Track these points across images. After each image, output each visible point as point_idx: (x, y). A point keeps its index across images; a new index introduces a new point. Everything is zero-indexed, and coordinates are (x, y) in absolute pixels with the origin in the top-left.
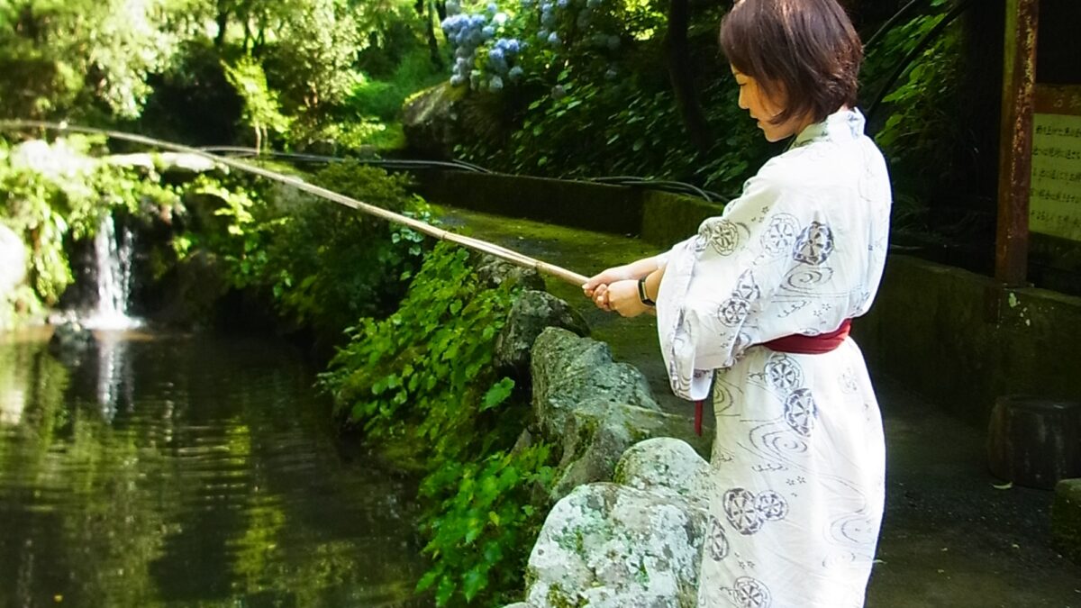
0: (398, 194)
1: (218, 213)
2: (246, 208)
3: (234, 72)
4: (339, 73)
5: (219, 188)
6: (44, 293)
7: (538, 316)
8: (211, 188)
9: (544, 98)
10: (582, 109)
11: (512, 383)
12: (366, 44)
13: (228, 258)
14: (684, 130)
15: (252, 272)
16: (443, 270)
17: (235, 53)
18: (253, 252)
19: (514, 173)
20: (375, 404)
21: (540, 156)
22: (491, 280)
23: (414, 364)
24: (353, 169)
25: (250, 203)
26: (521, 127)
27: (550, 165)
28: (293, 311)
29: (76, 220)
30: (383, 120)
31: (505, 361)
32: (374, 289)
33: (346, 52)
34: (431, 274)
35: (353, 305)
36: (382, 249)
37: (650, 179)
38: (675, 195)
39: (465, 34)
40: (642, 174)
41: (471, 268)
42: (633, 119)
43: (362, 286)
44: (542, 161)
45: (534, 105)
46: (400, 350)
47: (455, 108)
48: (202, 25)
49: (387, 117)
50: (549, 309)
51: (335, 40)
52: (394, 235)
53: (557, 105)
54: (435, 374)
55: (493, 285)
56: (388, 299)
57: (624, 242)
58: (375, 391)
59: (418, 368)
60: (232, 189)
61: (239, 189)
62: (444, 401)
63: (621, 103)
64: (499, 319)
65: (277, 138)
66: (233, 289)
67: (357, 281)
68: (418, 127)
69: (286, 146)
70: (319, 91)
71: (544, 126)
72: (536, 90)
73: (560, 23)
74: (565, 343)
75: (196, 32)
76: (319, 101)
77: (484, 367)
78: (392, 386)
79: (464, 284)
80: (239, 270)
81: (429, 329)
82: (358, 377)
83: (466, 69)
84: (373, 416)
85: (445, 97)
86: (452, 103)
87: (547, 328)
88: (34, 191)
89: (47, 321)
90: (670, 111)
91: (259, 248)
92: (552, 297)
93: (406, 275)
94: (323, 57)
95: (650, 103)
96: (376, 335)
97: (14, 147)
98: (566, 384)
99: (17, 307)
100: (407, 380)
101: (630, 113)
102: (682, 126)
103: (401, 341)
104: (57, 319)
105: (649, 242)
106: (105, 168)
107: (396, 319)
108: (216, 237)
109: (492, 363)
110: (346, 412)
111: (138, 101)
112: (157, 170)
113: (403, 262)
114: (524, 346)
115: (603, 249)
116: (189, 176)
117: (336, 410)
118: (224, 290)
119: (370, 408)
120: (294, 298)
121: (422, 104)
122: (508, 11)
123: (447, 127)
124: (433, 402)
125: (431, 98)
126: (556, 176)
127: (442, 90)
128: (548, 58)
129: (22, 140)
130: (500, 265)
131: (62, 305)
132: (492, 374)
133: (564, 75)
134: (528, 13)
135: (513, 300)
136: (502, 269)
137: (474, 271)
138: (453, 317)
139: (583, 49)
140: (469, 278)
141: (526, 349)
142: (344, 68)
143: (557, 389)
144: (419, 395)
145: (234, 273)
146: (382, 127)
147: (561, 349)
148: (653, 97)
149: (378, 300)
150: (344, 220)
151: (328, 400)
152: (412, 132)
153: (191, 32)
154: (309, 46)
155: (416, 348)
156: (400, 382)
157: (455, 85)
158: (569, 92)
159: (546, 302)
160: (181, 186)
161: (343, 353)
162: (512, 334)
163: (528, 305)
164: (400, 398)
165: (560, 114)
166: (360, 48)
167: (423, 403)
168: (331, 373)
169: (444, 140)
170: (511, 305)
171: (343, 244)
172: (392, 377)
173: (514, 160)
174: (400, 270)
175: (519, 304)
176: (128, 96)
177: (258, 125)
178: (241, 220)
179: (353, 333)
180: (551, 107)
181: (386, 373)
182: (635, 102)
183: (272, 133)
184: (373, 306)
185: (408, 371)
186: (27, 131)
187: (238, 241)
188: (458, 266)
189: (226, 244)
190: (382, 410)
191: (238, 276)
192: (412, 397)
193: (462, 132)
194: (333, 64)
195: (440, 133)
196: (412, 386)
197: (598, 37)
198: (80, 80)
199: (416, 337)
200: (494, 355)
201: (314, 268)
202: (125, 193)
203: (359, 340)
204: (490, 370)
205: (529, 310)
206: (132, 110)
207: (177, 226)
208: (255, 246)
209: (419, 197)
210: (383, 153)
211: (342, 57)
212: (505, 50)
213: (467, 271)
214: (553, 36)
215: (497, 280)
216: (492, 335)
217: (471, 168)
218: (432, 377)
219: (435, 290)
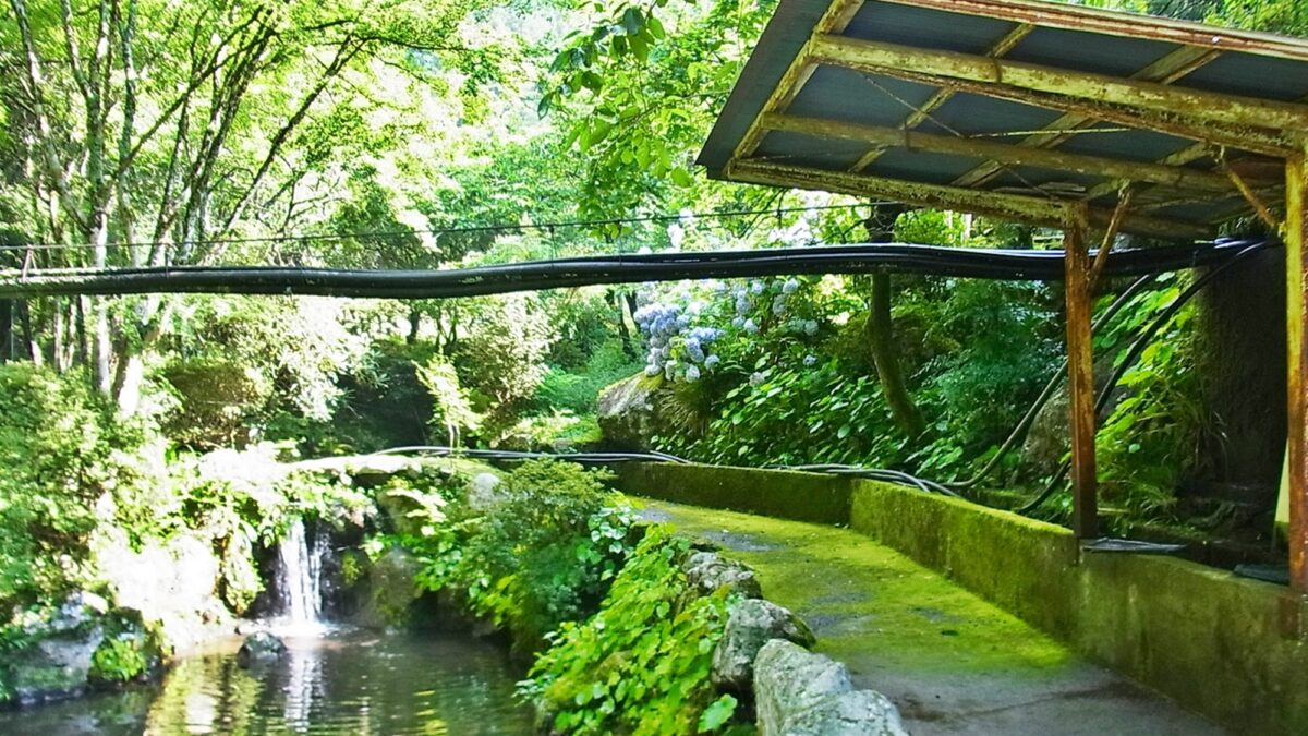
0: (596, 490)
1: (410, 515)
2: (439, 508)
3: (425, 371)
4: (532, 367)
5: (411, 488)
6: (233, 603)
7: (759, 628)
8: (401, 488)
9: (743, 386)
10: (782, 396)
11: (734, 702)
12: (558, 337)
13: (422, 559)
14: (890, 416)
15: (446, 573)
16: (647, 570)
17: (427, 351)
18: (446, 553)
19: (714, 463)
20: (579, 715)
21: (740, 445)
22: (701, 584)
23: (620, 671)
24: (549, 466)
25: (443, 504)
26: (720, 417)
27: (751, 454)
28: (490, 614)
29: (268, 527)
30: (577, 413)
31: (724, 676)
32: (574, 589)
33: (538, 345)
34: (636, 575)
35: (553, 607)
36: (581, 548)
37: (857, 468)
38: (887, 484)
39: (659, 323)
40: (848, 461)
41: (677, 566)
42: (837, 406)
43: (560, 587)
44: (743, 450)
45: (733, 393)
46: (604, 656)
47: (652, 398)
48: (395, 325)
49: (581, 410)
50: (771, 619)
51: (526, 334)
52: (594, 533)
53: (755, 393)
54: (644, 682)
55: (704, 591)
56: (589, 601)
57: (834, 532)
58: (579, 702)
59: (625, 675)
60: (424, 489)
61: (432, 489)
62: (652, 710)
63: (823, 388)
64: (714, 631)
65: (470, 435)
66: (427, 592)
67: (556, 581)
68: (613, 420)
69: (479, 443)
70: (512, 386)
71: (743, 414)
72: (735, 378)
73: (756, 310)
74: (794, 662)
75: (389, 331)
76: (512, 396)
77: (701, 682)
78: (597, 696)
79: (671, 585)
80: (432, 572)
81: (635, 633)
82: (560, 687)
83: (663, 359)
84: (578, 727)
85: (640, 387)
86: (647, 394)
87: (771, 641)
88: (223, 499)
89: (237, 631)
90: (875, 396)
91: (454, 548)
92: (773, 606)
93: (607, 574)
94: (514, 351)
95: (853, 389)
96: (579, 639)
97: (203, 457)
98: (805, 717)
99: (206, 619)
100: (613, 689)
101: (834, 399)
102: (888, 411)
103: (606, 646)
104: (247, 627)
105: (860, 531)
106: (295, 474)
107: (599, 621)
108: (409, 539)
109: (709, 678)
110: (549, 724)
111: (329, 404)
112: (348, 473)
113: (604, 559)
114: (745, 660)
115: (813, 542)
116: (382, 479)
117: (538, 722)
118: (418, 594)
119: (575, 719)
120: (490, 599)
121: (616, 396)
122: (703, 300)
123: (643, 418)
124: (642, 711)
125: (626, 389)
126: (757, 466)
127: (637, 380)
128: (746, 345)
129: (211, 449)
130: (710, 567)
131: (251, 614)
132: (709, 689)
133: (761, 362)
134: (722, 300)
135: (730, 609)
136: (713, 571)
137: (680, 571)
138: (660, 621)
139: (779, 335)
140: (674, 577)
141: (747, 664)
142: (536, 362)
143: (796, 723)
144: (626, 705)
145: (428, 575)
146: (576, 420)
147: (789, 668)
148: (855, 381)
149: (579, 601)
150: (541, 518)
151: (529, 709)
152: (607, 424)
153: (384, 331)
154: (501, 342)
155: (623, 653)
156: (606, 691)
157: (650, 376)
158: (768, 379)
159: (767, 612)
160: (373, 488)
161: (542, 661)
162: (731, 648)
163: (747, 615)
164: (607, 708)
165: (759, 402)
166: (552, 341)
167: (632, 713)
168: (532, 681)
169: (640, 432)
170: (729, 616)
171: (541, 544)
172: (597, 685)
173: (713, 449)
174: (601, 568)
175: (737, 615)
176: (318, 400)
177: (450, 422)
178: (434, 520)
179: (554, 638)
180: (749, 395)
181: (589, 680)
182: (838, 388)
183: (465, 430)
184: (574, 608)
185: (614, 679)
186: (216, 439)
187: (432, 542)
188: (663, 565)
189: (419, 544)
190: (587, 721)
191: (432, 578)
192: (619, 706)
193: (657, 422)
194: (526, 358)
195: (636, 424)
196: (619, 695)
197: (797, 323)
198: (270, 384)
199: (621, 642)
200: (712, 670)
201: (512, 570)
202: (315, 498)
203: (561, 645)
204: (707, 685)
205: (749, 621)
206: (322, 413)
207: (370, 527)
208: (450, 546)
209: (618, 492)
210: (578, 446)
211: (533, 351)
212: (701, 339)
213: (672, 570)
214: (749, 324)
215: (708, 584)
216: (708, 649)
217: (671, 460)
218: (640, 685)
219: (640, 591)
